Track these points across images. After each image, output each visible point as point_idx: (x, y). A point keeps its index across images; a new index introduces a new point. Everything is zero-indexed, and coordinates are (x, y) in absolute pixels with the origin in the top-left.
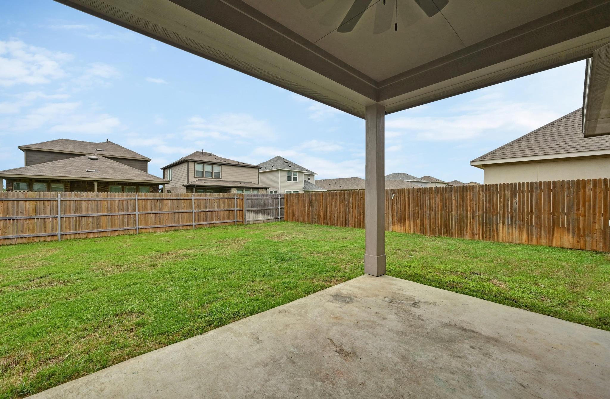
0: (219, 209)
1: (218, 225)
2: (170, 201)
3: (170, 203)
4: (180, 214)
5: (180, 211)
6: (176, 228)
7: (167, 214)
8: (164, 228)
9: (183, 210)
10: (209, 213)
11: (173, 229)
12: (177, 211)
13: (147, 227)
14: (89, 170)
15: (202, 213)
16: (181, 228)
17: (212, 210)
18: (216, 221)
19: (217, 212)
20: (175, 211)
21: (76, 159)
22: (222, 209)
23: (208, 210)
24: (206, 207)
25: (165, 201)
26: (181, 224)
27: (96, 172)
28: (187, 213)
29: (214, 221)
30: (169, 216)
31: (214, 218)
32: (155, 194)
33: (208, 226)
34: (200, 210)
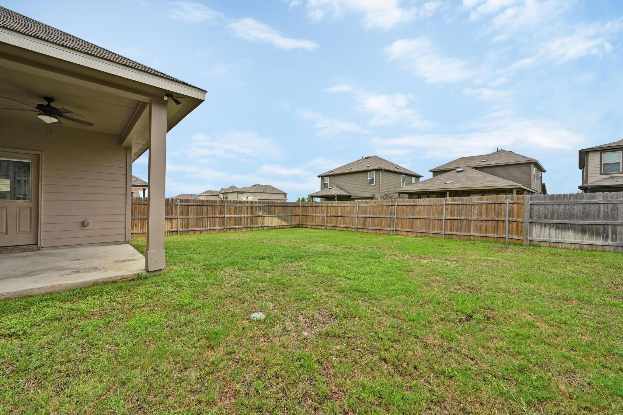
0: (480, 218)
1: (476, 238)
2: (422, 206)
3: (422, 209)
4: (431, 220)
5: (431, 217)
6: (426, 235)
7: (419, 220)
8: (416, 233)
9: (434, 216)
10: (464, 222)
11: (423, 235)
12: (429, 217)
13: (402, 230)
14: (447, 182)
15: (456, 222)
16: (431, 235)
17: (470, 218)
18: (474, 232)
19: (476, 221)
20: (426, 217)
21: (447, 174)
22: (484, 217)
23: (463, 217)
24: (462, 214)
25: (418, 206)
26: (431, 231)
27: (451, 183)
28: (438, 219)
29: (472, 233)
30: (420, 222)
31: (472, 229)
32: (411, 200)
33: (463, 237)
34: (453, 218)
